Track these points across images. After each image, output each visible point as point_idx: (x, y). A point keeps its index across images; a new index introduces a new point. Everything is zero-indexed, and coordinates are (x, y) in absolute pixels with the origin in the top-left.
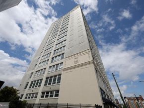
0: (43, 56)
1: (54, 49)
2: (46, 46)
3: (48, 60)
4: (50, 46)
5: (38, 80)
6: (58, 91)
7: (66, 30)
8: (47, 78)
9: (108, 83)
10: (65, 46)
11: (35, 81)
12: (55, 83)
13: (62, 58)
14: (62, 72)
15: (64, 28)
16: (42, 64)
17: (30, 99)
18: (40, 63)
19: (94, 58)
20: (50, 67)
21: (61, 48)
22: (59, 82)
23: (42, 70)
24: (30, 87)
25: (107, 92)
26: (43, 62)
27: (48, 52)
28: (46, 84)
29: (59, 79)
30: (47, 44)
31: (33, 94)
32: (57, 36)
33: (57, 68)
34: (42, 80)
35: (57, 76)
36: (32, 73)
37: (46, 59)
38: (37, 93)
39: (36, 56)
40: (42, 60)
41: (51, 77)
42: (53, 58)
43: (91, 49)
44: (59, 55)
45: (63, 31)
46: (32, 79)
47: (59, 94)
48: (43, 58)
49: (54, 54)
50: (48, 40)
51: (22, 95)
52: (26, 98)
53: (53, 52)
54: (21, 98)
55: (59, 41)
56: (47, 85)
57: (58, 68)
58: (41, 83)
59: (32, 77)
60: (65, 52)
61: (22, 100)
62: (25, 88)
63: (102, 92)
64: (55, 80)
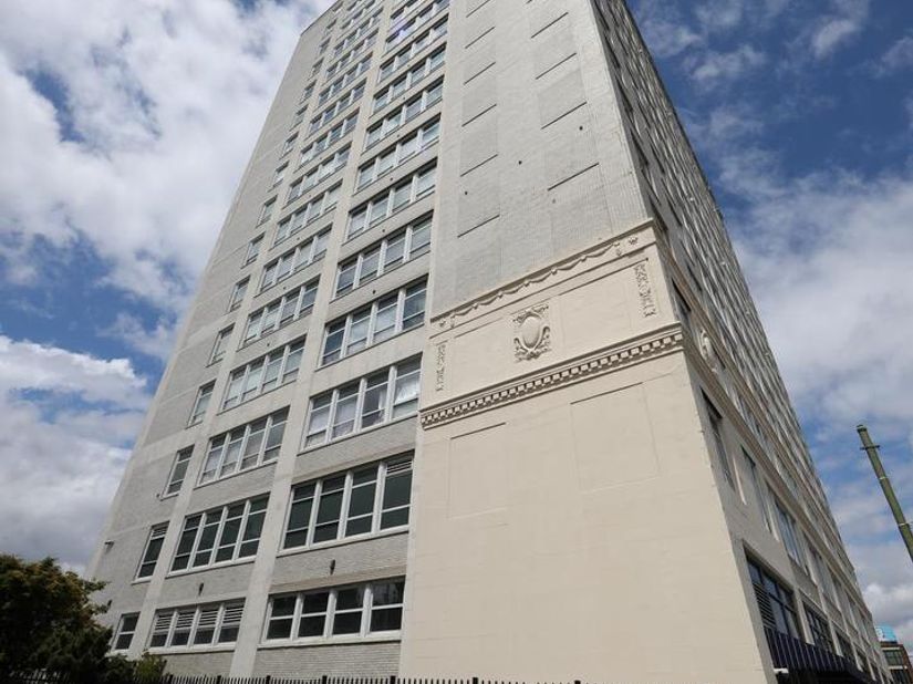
0: (255, 315)
1: (335, 247)
2: (270, 227)
3: (298, 343)
4: (304, 227)
5: (236, 508)
6: (393, 588)
7: (427, 75)
8: (302, 489)
9: (824, 513)
10: (427, 217)
11: (214, 514)
12: (365, 525)
13: (412, 321)
14: (422, 439)
15: (414, 55)
16: (255, 379)
17: (190, 647)
18: (237, 373)
19: (685, 308)
20: (320, 399)
21: (399, 234)
22: (397, 518)
23: (258, 423)
24: (180, 562)
25: (812, 588)
26: (257, 363)
27: (293, 274)
28: (294, 537)
29: (400, 491)
30: (277, 212)
31: (209, 608)
32: (359, 139)
33: (372, 402)
34: (261, 501)
35: (382, 472)
36: (186, 453)
37: (284, 337)
38: (236, 606)
39: (200, 319)
40: (246, 344)
41: (333, 481)
42: (335, 325)
43: (661, 227)
44: (387, 299)
45: (408, 89)
46: (187, 501)
47: (408, 605)
48: (257, 329)
49: (344, 289)
50: (288, 176)
51: (131, 621)
52: (159, 640)
53: (330, 275)
54: (125, 642)
55: (376, 179)
56: (309, 544)
57: (386, 405)
58: (255, 526)
59: (190, 481)
60: (430, 264)
61: (133, 653)
62: (147, 569)
63: (767, 588)
64: (362, 501)
